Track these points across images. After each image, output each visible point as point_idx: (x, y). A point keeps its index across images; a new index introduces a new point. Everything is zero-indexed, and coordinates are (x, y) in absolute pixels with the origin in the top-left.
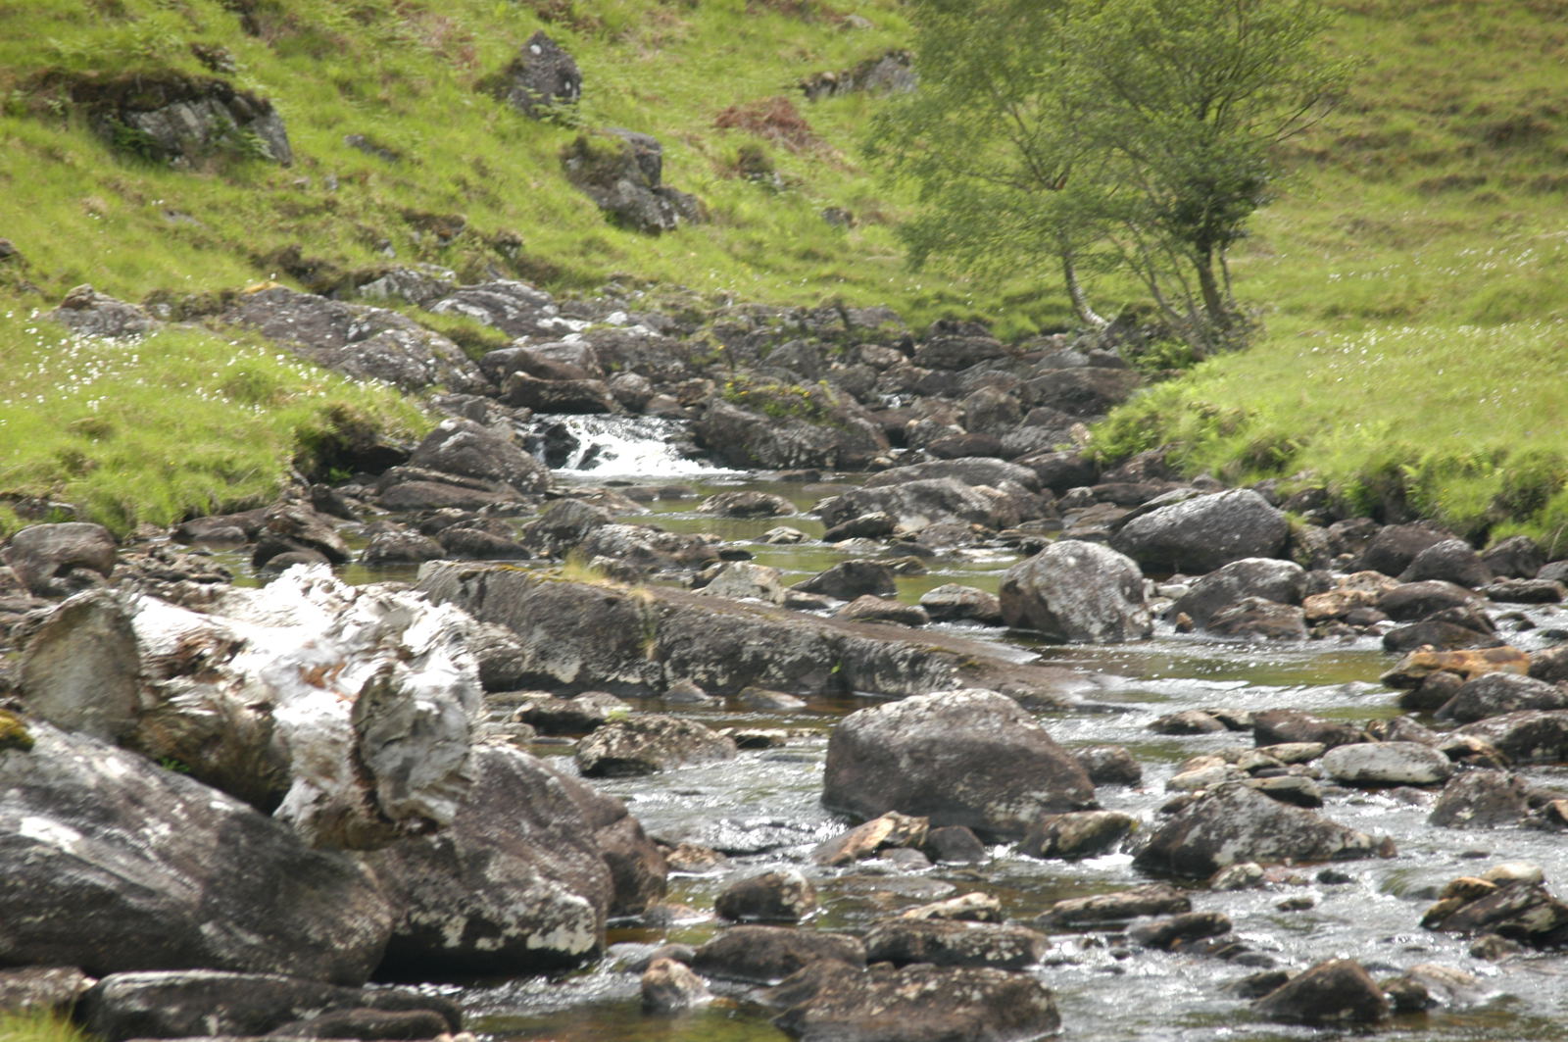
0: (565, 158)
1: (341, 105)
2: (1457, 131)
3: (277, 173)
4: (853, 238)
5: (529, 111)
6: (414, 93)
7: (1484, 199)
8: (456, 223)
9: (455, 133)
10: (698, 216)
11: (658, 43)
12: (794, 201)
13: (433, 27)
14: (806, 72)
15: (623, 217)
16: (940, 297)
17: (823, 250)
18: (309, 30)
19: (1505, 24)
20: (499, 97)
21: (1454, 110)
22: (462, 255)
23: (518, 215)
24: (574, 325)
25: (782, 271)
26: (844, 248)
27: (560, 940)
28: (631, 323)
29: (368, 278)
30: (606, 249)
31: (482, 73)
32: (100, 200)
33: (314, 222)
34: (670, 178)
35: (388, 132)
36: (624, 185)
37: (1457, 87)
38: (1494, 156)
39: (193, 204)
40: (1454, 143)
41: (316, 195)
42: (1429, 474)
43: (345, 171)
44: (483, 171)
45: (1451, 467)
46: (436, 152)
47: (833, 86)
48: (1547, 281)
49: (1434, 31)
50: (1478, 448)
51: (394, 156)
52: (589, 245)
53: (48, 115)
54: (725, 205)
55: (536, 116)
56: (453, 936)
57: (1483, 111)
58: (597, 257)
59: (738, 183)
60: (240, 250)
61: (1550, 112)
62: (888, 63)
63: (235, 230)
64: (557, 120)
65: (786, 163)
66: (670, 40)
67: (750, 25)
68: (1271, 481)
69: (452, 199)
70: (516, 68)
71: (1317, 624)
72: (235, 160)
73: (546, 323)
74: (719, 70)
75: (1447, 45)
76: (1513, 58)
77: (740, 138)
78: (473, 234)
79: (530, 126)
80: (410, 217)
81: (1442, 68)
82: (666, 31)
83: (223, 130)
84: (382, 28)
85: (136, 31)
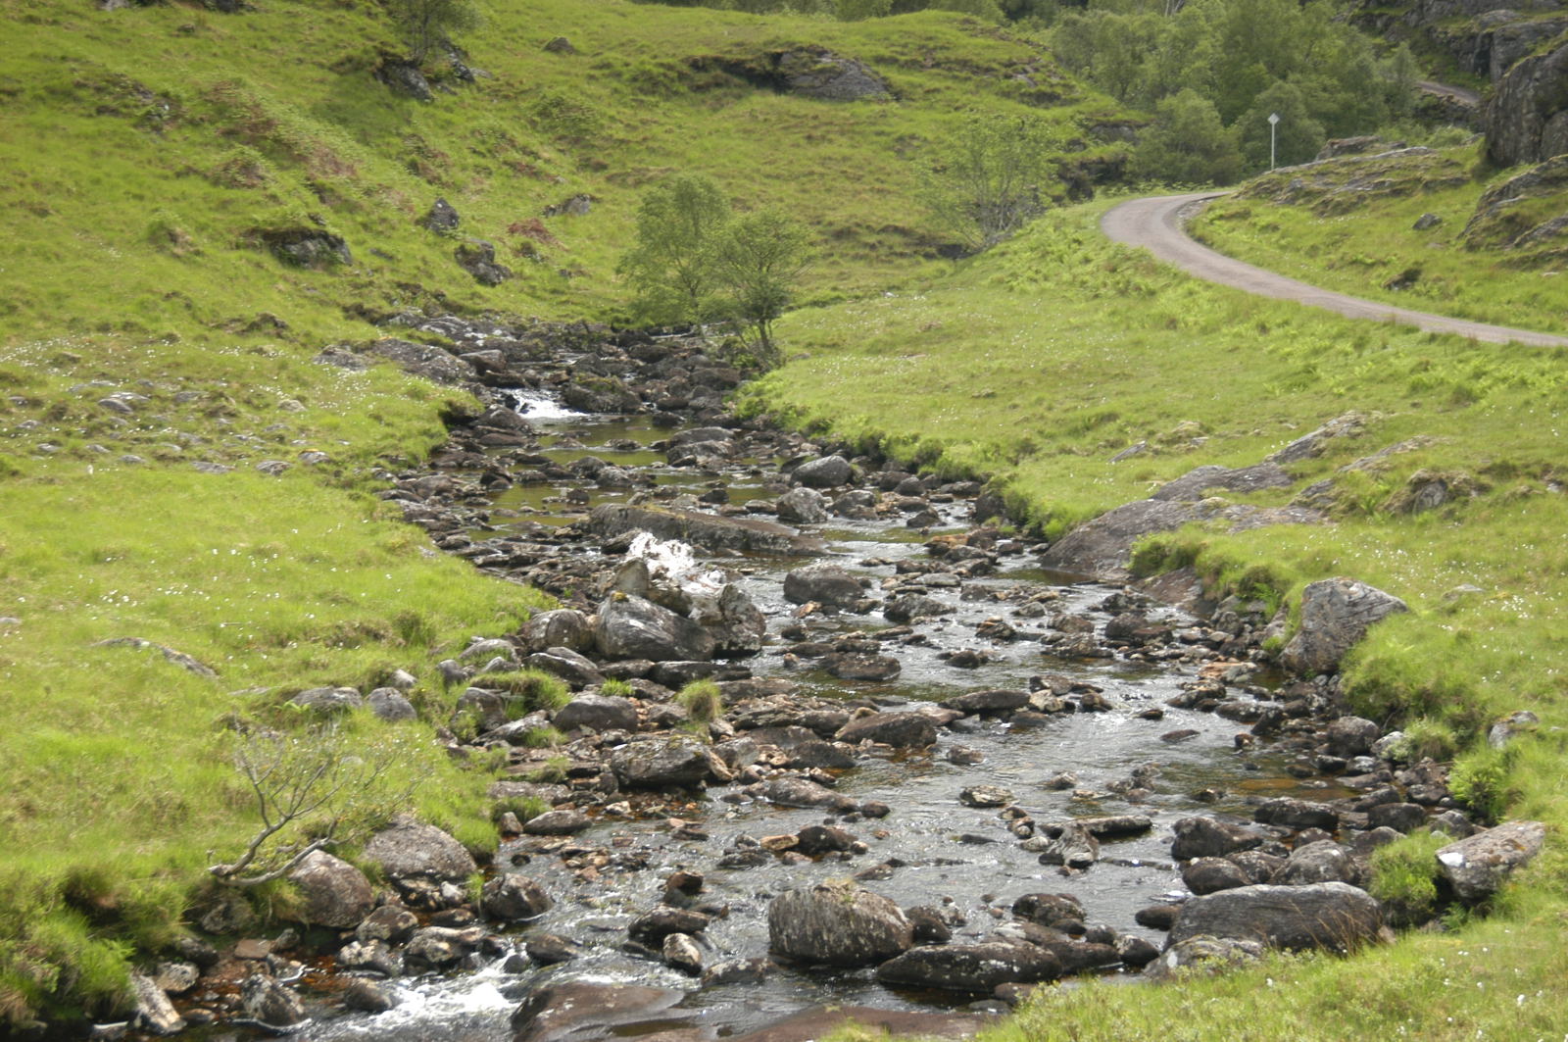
0: (456, 254)
1: (363, 235)
2: (820, 232)
3: (347, 269)
4: (572, 282)
5: (439, 233)
6: (393, 228)
7: (833, 263)
8: (418, 287)
9: (410, 245)
10: (509, 276)
11: (478, 192)
12: (546, 266)
13: (397, 197)
14: (543, 204)
15: (483, 280)
16: (612, 310)
17: (562, 289)
18: (346, 201)
19: (837, 184)
20: (426, 228)
21: (819, 223)
22: (421, 301)
23: (440, 282)
24: (480, 335)
25: (545, 300)
26: (569, 287)
27: (752, 647)
28: (504, 335)
29: (392, 316)
30: (481, 297)
31: (417, 217)
32: (282, 285)
33: (365, 291)
34: (498, 260)
35: (385, 247)
36: (481, 265)
37: (819, 212)
38: (836, 244)
39: (316, 285)
40: (820, 238)
41: (364, 279)
42: (889, 443)
43: (374, 266)
44: (425, 261)
45: (898, 440)
46: (407, 255)
47: (553, 210)
48: (892, 334)
49: (808, 187)
50: (907, 434)
51: (390, 258)
52: (474, 295)
53: (254, 247)
54: (519, 269)
55: (442, 235)
56: (725, 647)
57: (830, 224)
58: (478, 301)
59: (522, 259)
60: (338, 305)
61: (858, 225)
62: (577, 200)
63: (334, 296)
64: (452, 237)
65: (542, 250)
66: (482, 190)
67: (514, 182)
68: (823, 438)
69: (415, 276)
70: (432, 214)
71: (882, 515)
72: (330, 264)
73: (468, 335)
74: (505, 204)
75: (814, 194)
76: (842, 200)
77: (523, 239)
78: (426, 292)
79: (439, 240)
80: (400, 285)
81: (812, 204)
82: (479, 187)
83: (324, 252)
84: (376, 199)
85: (287, 208)
